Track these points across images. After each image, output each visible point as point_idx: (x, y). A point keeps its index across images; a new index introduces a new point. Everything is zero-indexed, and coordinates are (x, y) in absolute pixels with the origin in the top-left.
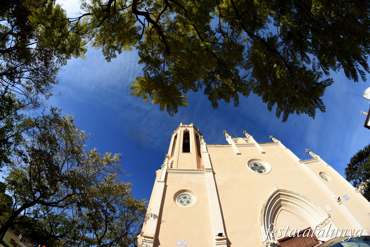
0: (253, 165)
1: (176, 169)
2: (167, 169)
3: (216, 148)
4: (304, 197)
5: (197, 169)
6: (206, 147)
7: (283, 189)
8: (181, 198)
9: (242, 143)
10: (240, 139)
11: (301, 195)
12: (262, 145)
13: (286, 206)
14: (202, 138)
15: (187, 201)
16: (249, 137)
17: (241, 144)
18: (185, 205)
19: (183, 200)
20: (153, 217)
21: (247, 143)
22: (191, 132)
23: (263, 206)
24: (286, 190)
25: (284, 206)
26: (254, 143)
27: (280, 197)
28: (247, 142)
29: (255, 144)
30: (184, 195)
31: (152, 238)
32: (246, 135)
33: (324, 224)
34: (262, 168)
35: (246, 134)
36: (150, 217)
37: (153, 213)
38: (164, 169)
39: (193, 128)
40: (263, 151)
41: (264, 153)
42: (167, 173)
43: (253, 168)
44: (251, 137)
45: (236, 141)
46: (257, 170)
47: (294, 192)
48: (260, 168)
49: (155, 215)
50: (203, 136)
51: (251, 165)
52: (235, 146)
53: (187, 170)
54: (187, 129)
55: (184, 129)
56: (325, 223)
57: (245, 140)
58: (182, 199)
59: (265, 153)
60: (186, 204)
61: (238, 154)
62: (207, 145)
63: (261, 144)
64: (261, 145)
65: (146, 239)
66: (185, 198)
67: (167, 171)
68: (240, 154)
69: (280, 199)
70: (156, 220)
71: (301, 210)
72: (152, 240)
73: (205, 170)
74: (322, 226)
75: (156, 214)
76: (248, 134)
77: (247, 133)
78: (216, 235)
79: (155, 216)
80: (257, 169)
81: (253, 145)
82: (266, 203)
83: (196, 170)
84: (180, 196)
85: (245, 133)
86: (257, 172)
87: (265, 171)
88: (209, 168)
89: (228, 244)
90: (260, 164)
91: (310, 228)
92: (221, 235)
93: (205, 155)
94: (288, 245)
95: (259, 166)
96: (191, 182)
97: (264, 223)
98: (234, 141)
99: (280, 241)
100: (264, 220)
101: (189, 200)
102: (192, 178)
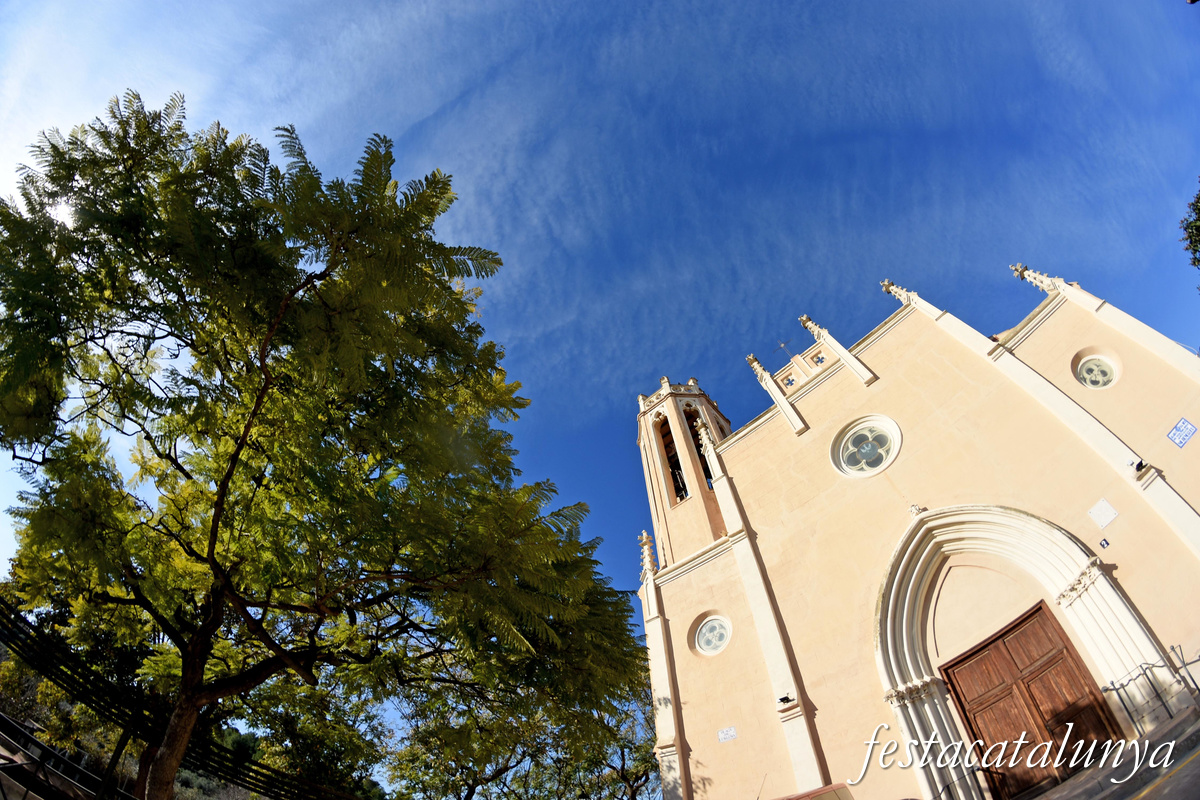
0: (851, 447)
2: (653, 580)
5: (713, 543)
6: (718, 453)
7: (935, 513)
8: (704, 635)
10: (795, 366)
12: (863, 345)
13: (960, 553)
14: (700, 428)
15: (718, 635)
18: (716, 647)
20: (663, 704)
25: (956, 554)
27: (935, 537)
28: (819, 361)
29: (840, 359)
30: (708, 626)
31: (672, 746)
33: (1080, 587)
34: (880, 440)
36: (658, 706)
37: (661, 696)
38: (647, 582)
39: (670, 400)
41: (872, 381)
42: (658, 589)
43: (852, 459)
45: (787, 378)
46: (864, 461)
47: (970, 508)
48: (872, 447)
49: (665, 699)
51: (845, 449)
52: (786, 403)
54: (658, 415)
56: (1082, 585)
57: (813, 358)
58: (708, 634)
60: (717, 645)
61: (801, 433)
64: (859, 348)
65: (664, 751)
67: (654, 583)
68: (808, 428)
69: (936, 544)
70: (670, 708)
72: (674, 748)
73: (730, 540)
74: (1074, 594)
75: (665, 696)
76: (813, 326)
79: (666, 701)
80: (864, 456)
81: (836, 366)
82: (885, 581)
84: (699, 632)
85: (805, 322)
86: (865, 465)
87: (887, 452)
88: (735, 531)
89: (810, 711)
90: (871, 431)
91: (1042, 601)
92: (785, 700)
93: (721, 487)
94: (971, 672)
95: (870, 439)
96: (711, 588)
97: (882, 642)
98: (782, 380)
99: (946, 669)
100: (881, 635)
101: (722, 631)
102: (712, 573)
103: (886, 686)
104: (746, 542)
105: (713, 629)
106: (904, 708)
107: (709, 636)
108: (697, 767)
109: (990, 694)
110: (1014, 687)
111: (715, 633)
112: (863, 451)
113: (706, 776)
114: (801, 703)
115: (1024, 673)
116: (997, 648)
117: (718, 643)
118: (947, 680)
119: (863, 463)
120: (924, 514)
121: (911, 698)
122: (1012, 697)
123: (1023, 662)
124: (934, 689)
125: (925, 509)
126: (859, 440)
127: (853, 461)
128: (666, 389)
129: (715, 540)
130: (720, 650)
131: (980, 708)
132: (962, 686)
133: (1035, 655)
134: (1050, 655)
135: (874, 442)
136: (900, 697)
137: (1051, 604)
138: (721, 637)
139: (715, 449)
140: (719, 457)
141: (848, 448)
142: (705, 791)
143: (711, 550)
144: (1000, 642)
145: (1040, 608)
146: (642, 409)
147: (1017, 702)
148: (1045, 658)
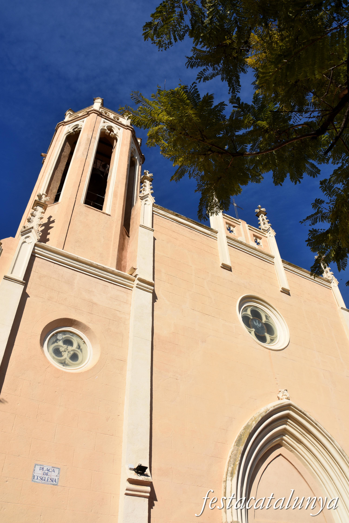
0: (249, 312)
1: (60, 249)
2: (36, 245)
3: (175, 224)
4: (341, 453)
5: (114, 269)
6: (153, 211)
7: (300, 409)
8: (57, 341)
9: (244, 241)
10: (241, 226)
11: (336, 442)
12: (291, 268)
13: (291, 451)
14: (146, 178)
15: (72, 353)
16: (267, 231)
17: (241, 243)
18: (64, 363)
19: (63, 347)
21: (255, 245)
22: (123, 144)
23: (245, 429)
24: (307, 414)
25: (289, 449)
26: (272, 254)
27: (287, 424)
28: (256, 242)
29: (273, 257)
30: (68, 335)
32: (261, 222)
34: (269, 329)
35: (260, 218)
38: (27, 240)
39: (129, 133)
40: (287, 287)
41: (286, 292)
42: (33, 257)
43: (246, 319)
44: (272, 234)
45: (230, 225)
46: (254, 330)
47: (322, 428)
48: (262, 327)
50: (151, 175)
51: (245, 309)
52: (225, 240)
53: (91, 265)
54: (110, 129)
55: (102, 124)
57: (254, 236)
58: (60, 343)
59: (289, 294)
60: (68, 361)
61: (225, 267)
62: (157, 207)
63: (289, 264)
64: (288, 266)
66: (68, 342)
67: (34, 249)
68: (229, 269)
69: (285, 429)
71: (325, 482)
73: (137, 282)
76: (266, 221)
77: (265, 217)
78: (131, 469)
80: (254, 327)
81: (267, 258)
82: (254, 424)
83: (112, 273)
84: (57, 333)
85: (261, 212)
86: (253, 333)
87: (272, 340)
88: (144, 279)
90: (267, 317)
95: (263, 321)
98: (226, 223)
101: (78, 352)
107: (61, 346)
111: (70, 348)
112: (255, 323)
119: (252, 330)
135: (264, 325)
138: (74, 357)
139: (153, 206)
141: (246, 311)
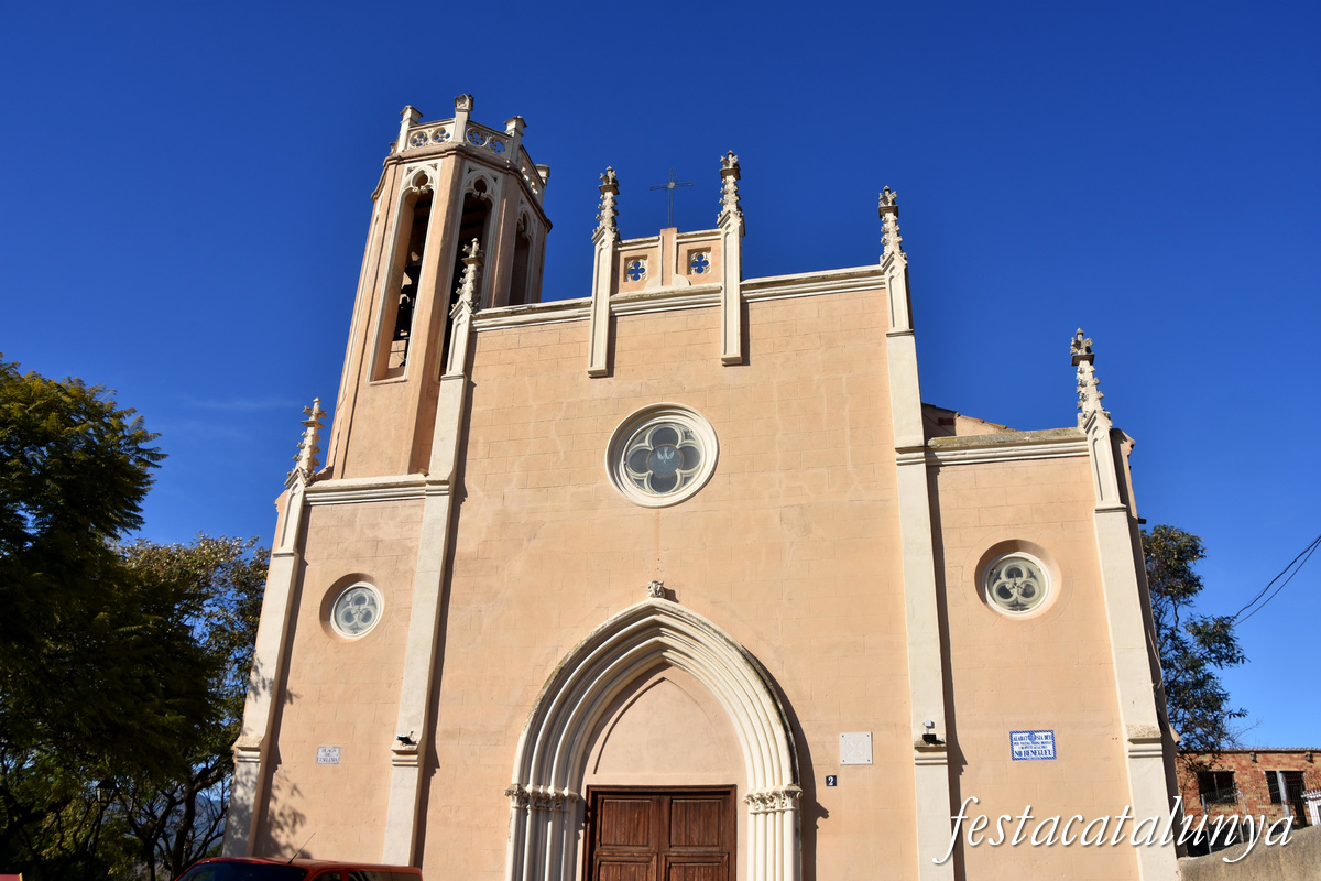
0: (648, 440)
1: (337, 482)
8: (347, 604)
10: (659, 250)
13: (684, 670)
15: (364, 613)
18: (356, 628)
25: (680, 668)
26: (721, 280)
27: (661, 634)
28: (698, 262)
29: (720, 290)
30: (359, 592)
38: (295, 490)
40: (734, 352)
41: (733, 362)
45: (637, 258)
46: (649, 473)
51: (639, 438)
53: (371, 488)
54: (422, 178)
55: (405, 179)
57: (692, 252)
58: (351, 605)
60: (359, 626)
61: (596, 375)
67: (305, 498)
73: (427, 487)
84: (345, 594)
86: (647, 480)
87: (686, 480)
88: (437, 479)
89: (429, 764)
90: (687, 435)
91: (734, 787)
92: (406, 740)
93: (450, 394)
94: (621, 813)
95: (678, 447)
96: (377, 541)
97: (533, 724)
98: (627, 260)
99: (597, 793)
100: (536, 715)
101: (371, 608)
102: (385, 521)
103: (515, 779)
104: (445, 501)
105: (360, 600)
106: (522, 813)
107: (353, 608)
108: (292, 794)
109: (627, 848)
110: (655, 858)
111: (362, 607)
112: (660, 456)
113: (300, 811)
114: (422, 751)
115: (672, 850)
116: (660, 803)
117: (361, 624)
118: (589, 805)
119: (645, 476)
120: (661, 602)
121: (535, 806)
122: (648, 867)
123: (677, 838)
124: (571, 808)
125: (669, 595)
126: (665, 436)
127: (638, 462)
128: (455, 130)
129: (410, 472)
130: (361, 635)
131: (610, 858)
132: (606, 821)
133: (695, 837)
134: (710, 849)
135: (680, 453)
136: (523, 798)
137: (741, 796)
138: (367, 617)
139: (472, 319)
140: (472, 336)
141: (643, 440)
142: (293, 832)
143: (398, 485)
144: (666, 799)
145: (728, 793)
146: (401, 147)
147: (649, 876)
148: (702, 849)
